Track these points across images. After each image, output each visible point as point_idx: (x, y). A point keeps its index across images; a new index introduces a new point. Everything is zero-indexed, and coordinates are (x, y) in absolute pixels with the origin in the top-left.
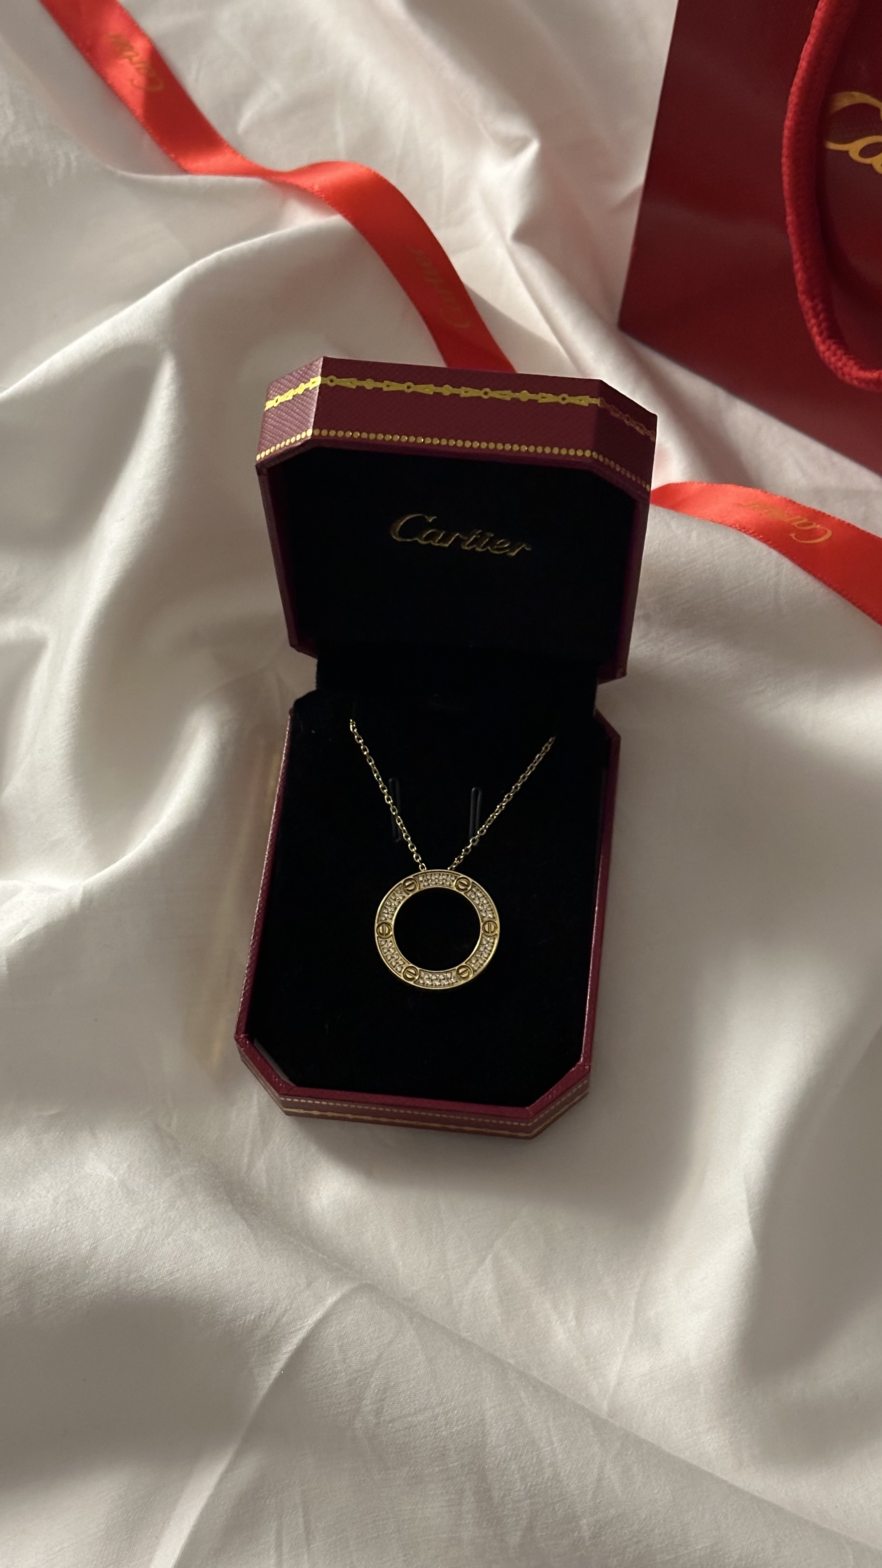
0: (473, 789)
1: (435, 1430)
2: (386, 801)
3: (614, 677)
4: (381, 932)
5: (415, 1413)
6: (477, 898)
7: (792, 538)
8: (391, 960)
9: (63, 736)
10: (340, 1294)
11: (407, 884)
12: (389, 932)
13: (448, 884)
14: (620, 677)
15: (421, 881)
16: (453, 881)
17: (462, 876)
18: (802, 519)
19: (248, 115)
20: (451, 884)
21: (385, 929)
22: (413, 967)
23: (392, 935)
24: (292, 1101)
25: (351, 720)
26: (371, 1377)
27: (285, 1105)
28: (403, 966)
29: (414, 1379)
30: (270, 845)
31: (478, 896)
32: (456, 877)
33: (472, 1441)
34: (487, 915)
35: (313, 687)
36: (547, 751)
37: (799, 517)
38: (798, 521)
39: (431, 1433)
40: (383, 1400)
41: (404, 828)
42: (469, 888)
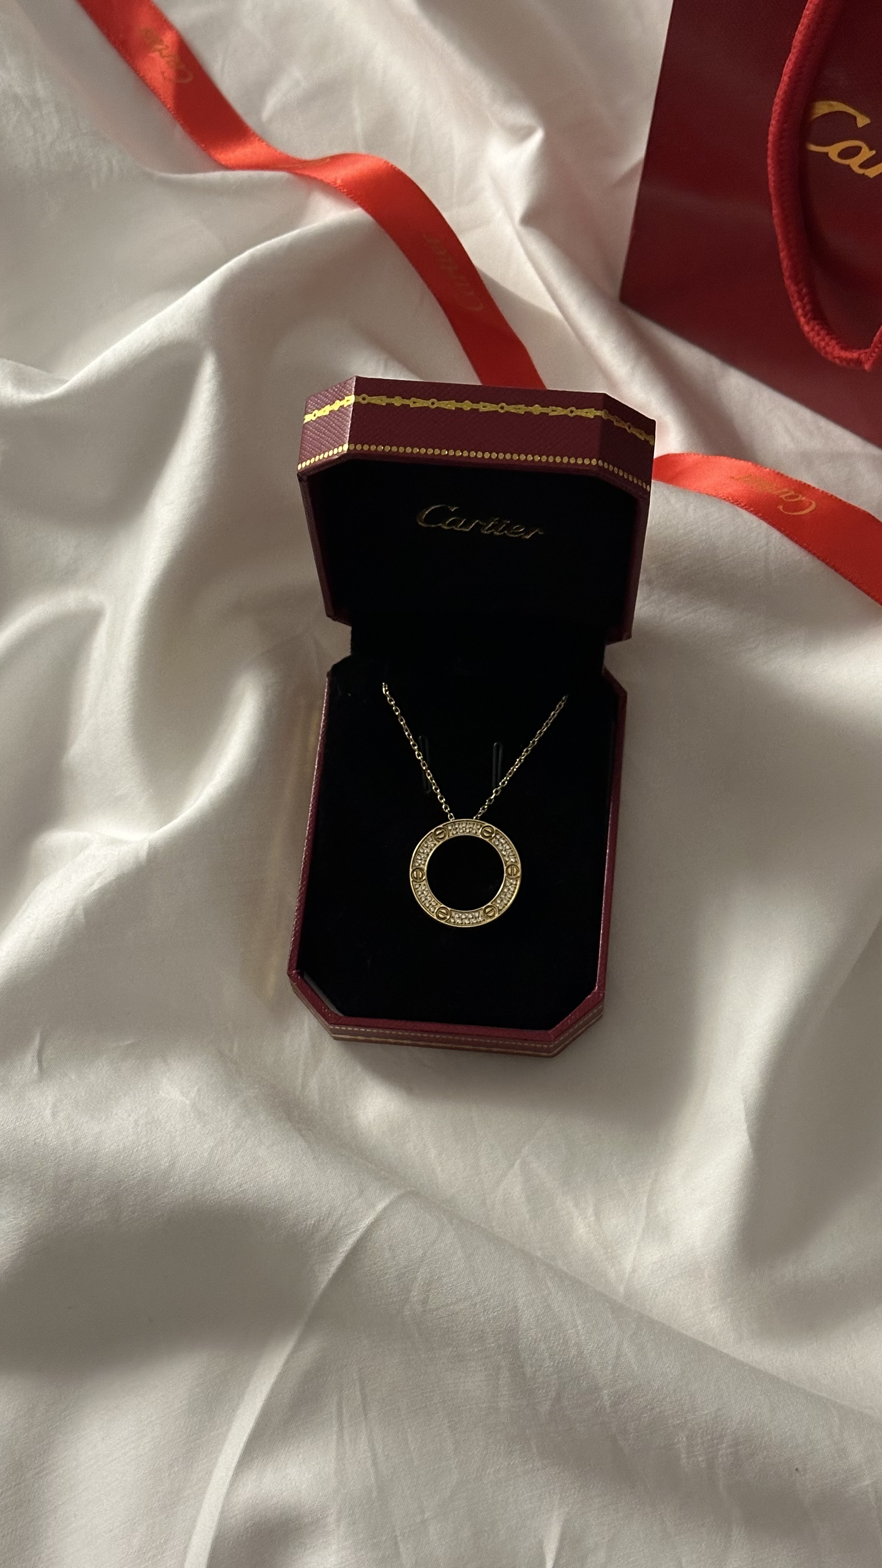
0: (495, 744)
1: (474, 1316)
2: (417, 757)
3: (620, 639)
4: (415, 876)
5: (456, 1303)
6: (501, 845)
7: (780, 510)
8: (425, 902)
9: (124, 703)
10: (388, 1200)
11: (437, 833)
12: (422, 877)
13: (474, 832)
14: (626, 639)
15: (450, 830)
16: (479, 829)
17: (487, 824)
18: (788, 492)
19: (272, 103)
20: (477, 832)
21: (419, 874)
22: (444, 907)
23: (425, 879)
24: (340, 1029)
25: (384, 684)
26: (417, 1272)
27: (333, 1032)
28: (436, 906)
29: (455, 1272)
30: (313, 798)
31: (501, 842)
32: (481, 826)
33: (507, 1325)
34: (510, 859)
35: (347, 653)
36: (561, 708)
37: (786, 490)
38: (785, 493)
39: (471, 1319)
40: (428, 1291)
41: (434, 781)
42: (493, 836)
